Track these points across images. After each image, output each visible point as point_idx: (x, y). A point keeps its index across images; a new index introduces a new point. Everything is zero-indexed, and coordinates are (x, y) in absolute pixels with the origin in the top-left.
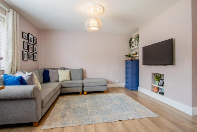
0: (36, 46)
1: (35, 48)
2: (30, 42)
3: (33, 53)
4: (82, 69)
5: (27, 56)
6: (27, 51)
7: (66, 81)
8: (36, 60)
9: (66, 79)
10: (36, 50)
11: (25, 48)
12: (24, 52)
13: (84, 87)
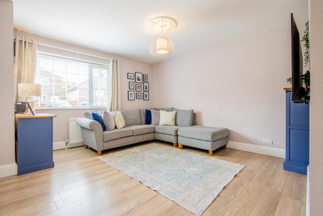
0: (147, 84)
1: (146, 86)
2: (137, 81)
3: (142, 92)
4: (193, 111)
5: (133, 96)
6: (135, 90)
7: (167, 125)
8: (147, 99)
9: (167, 123)
10: (146, 88)
11: (131, 88)
12: (130, 92)
13: (179, 137)
